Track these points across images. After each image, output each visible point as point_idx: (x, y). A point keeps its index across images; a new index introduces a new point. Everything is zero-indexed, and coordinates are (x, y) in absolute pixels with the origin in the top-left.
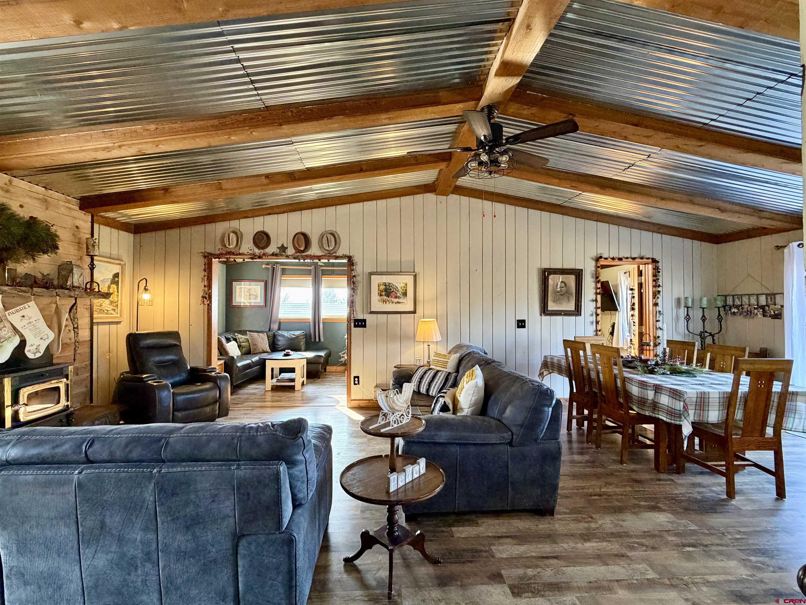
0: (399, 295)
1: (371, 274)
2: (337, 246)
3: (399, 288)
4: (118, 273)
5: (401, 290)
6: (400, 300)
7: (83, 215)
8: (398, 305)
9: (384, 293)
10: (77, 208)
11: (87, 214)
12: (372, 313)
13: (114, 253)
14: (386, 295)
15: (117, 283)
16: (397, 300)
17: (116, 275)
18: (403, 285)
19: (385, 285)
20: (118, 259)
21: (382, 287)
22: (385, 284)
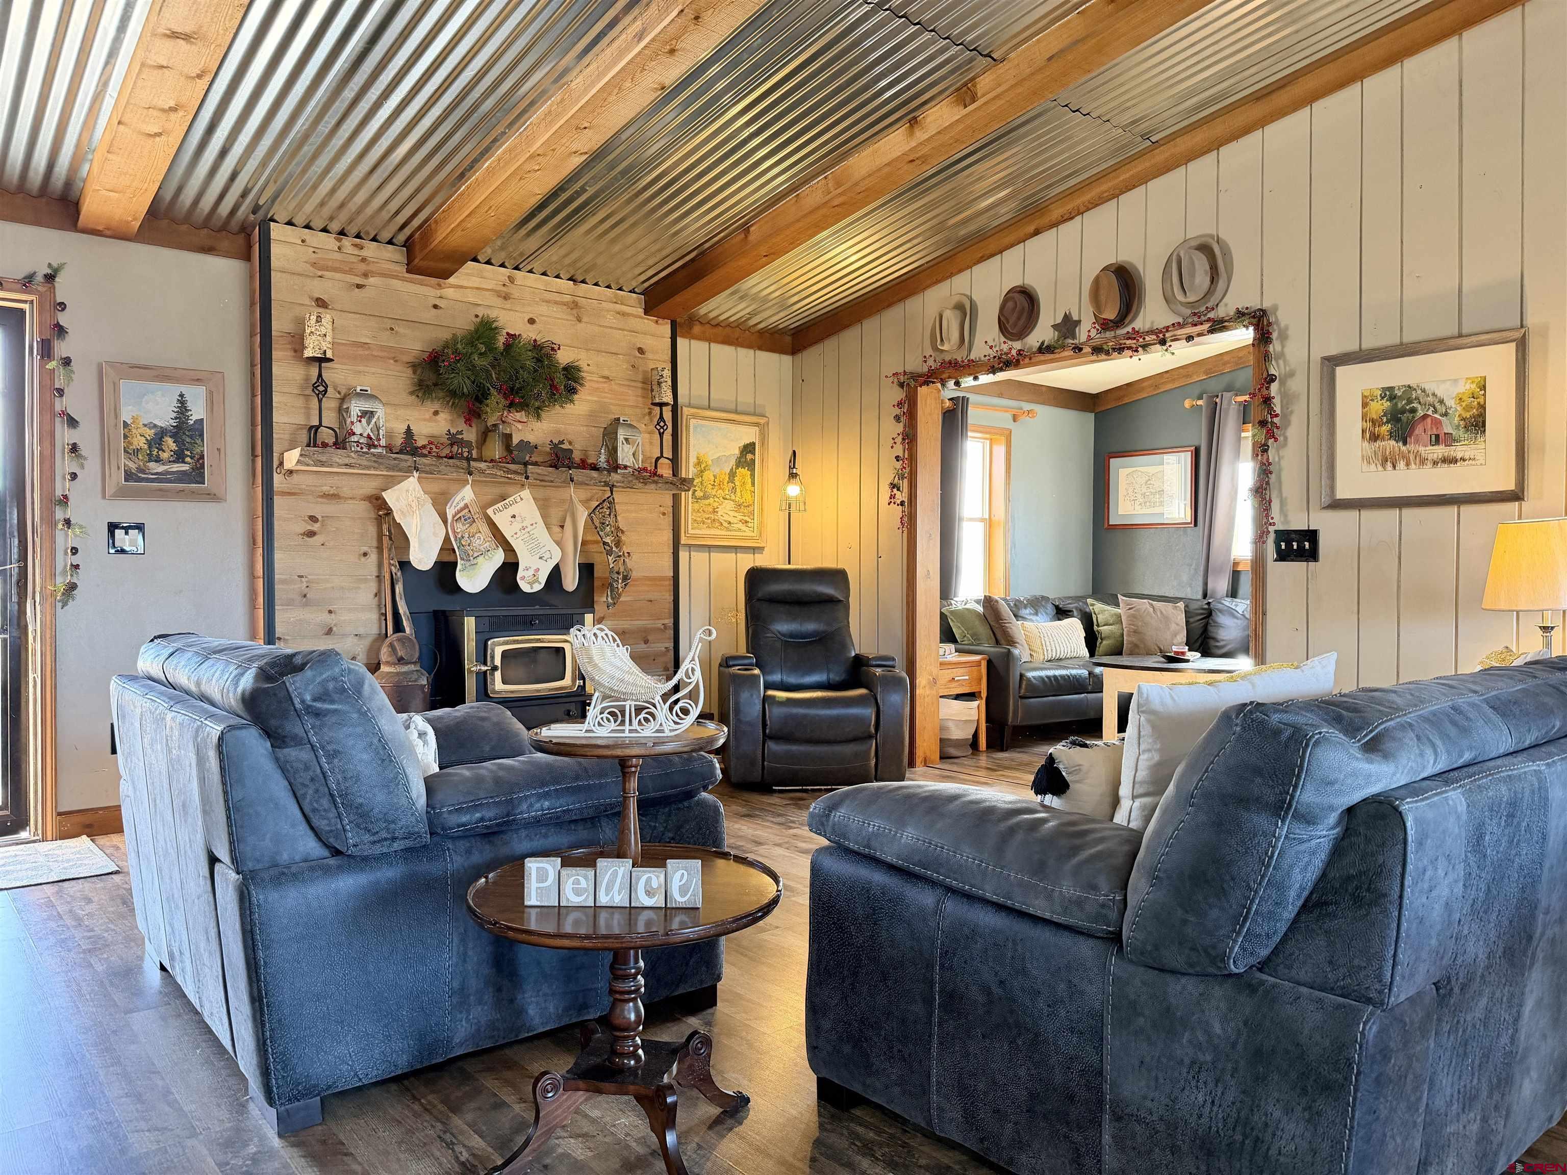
0: (1448, 429)
1: (1333, 362)
2: (1221, 284)
3: (1450, 403)
4: (754, 444)
5: (1457, 410)
6: (1458, 451)
7: (653, 325)
8: (1444, 469)
9: (1385, 429)
10: (641, 311)
11: (661, 321)
12: (1337, 505)
13: (746, 399)
14: (1392, 435)
15: (751, 465)
16: (1440, 451)
17: (749, 448)
18: (1464, 388)
19: (1392, 398)
20: (754, 414)
21: (1379, 407)
22: (1389, 394)
